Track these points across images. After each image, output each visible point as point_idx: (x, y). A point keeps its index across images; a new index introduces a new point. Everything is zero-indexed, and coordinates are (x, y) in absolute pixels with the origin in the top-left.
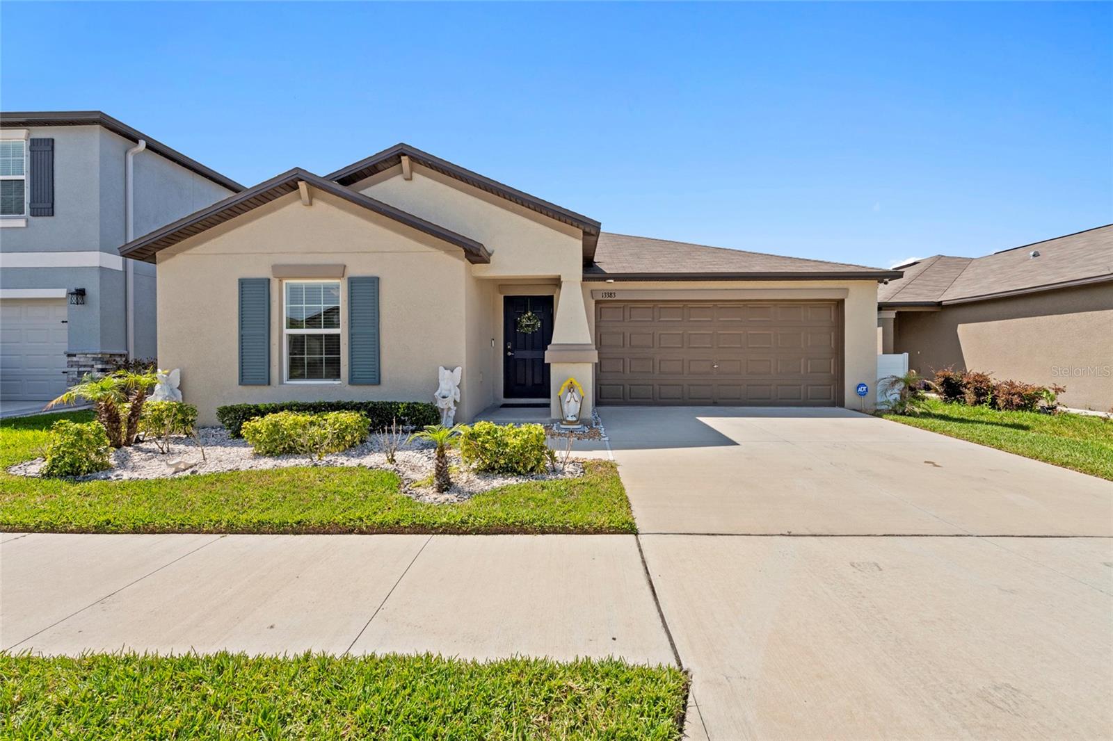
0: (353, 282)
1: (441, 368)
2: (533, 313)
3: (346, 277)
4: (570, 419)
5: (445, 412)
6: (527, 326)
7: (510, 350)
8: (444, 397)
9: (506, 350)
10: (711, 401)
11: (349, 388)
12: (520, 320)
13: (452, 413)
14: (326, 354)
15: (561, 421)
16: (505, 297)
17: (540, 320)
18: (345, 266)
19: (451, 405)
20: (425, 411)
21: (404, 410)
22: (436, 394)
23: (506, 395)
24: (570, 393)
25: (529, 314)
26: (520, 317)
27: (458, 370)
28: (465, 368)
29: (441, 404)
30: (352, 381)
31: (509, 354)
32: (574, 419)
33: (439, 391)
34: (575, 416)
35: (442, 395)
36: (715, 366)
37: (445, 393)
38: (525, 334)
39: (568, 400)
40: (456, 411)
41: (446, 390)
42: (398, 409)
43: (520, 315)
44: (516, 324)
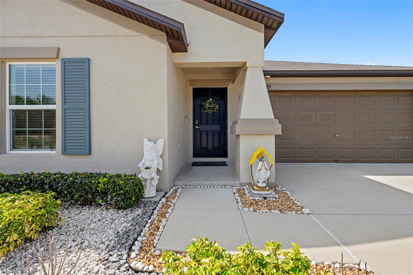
0: (65, 62)
1: (146, 140)
2: (213, 99)
3: (60, 59)
4: (260, 185)
5: (148, 182)
6: (210, 108)
7: (197, 125)
8: (147, 168)
9: (194, 125)
10: (334, 159)
11: (63, 157)
12: (205, 104)
13: (155, 183)
14: (44, 128)
15: (251, 185)
16: (193, 88)
17: (218, 104)
18: (59, 49)
19: (154, 175)
20: (125, 187)
21: (104, 185)
22: (140, 165)
23: (195, 155)
24: (261, 162)
25: (211, 100)
26: (204, 102)
27: (161, 142)
28: (167, 140)
29: (143, 175)
30: (65, 151)
31: (197, 127)
32: (265, 185)
33: (143, 162)
34: (265, 182)
35: (145, 166)
36: (337, 136)
37: (148, 164)
38: (207, 113)
39: (259, 168)
40: (159, 179)
41: (150, 161)
42: (98, 183)
43: (204, 101)
44: (201, 107)
